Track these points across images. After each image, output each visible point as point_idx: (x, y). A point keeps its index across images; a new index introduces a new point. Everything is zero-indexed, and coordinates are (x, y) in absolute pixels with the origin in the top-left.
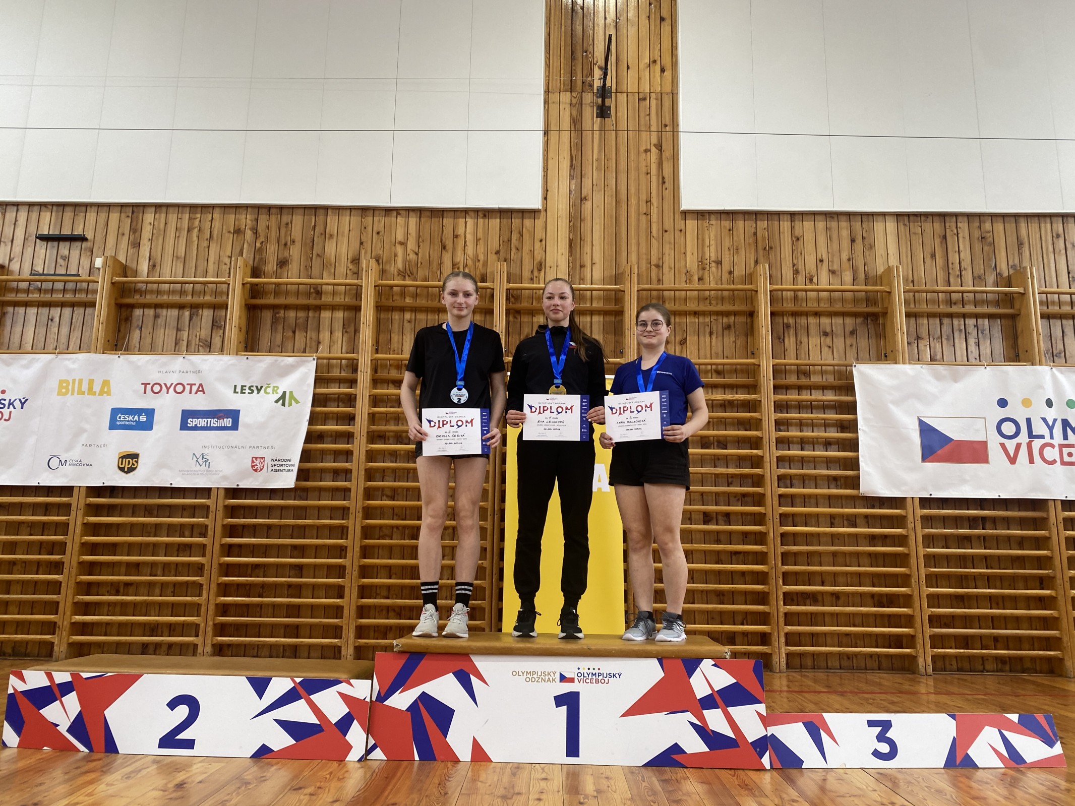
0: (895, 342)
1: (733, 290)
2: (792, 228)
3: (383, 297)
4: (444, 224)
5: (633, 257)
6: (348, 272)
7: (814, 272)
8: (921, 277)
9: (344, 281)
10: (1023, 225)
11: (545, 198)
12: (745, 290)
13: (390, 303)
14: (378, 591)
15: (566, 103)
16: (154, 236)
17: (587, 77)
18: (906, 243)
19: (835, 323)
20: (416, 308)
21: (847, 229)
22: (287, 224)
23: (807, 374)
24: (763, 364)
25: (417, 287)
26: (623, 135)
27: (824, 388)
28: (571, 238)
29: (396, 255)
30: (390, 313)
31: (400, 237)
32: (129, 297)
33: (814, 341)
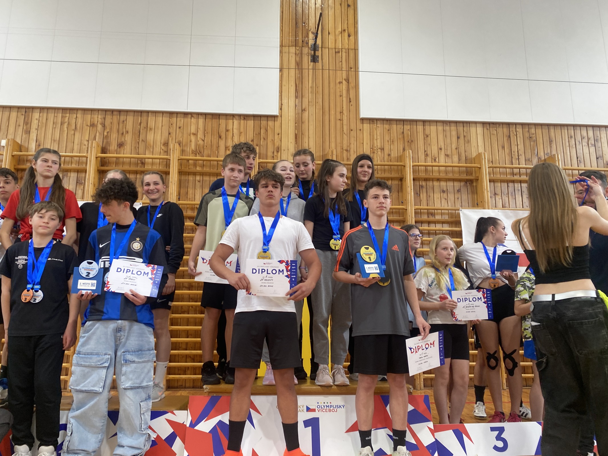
0: (483, 197)
1: (391, 165)
2: (424, 130)
3: (183, 166)
4: (220, 123)
5: (333, 145)
6: (161, 151)
7: (436, 155)
8: (497, 160)
9: (159, 156)
10: (552, 130)
11: (281, 109)
12: (398, 166)
13: (187, 170)
14: (180, 346)
15: (292, 53)
16: (40, 127)
17: (305, 38)
18: (488, 140)
19: (449, 185)
20: (203, 173)
21: (455, 130)
22: (124, 121)
23: (433, 214)
24: (409, 208)
25: (204, 160)
26: (326, 72)
27: (443, 223)
28: (296, 133)
29: (191, 141)
30: (187, 176)
31: (193, 130)
32: (23, 164)
33: (437, 195)
